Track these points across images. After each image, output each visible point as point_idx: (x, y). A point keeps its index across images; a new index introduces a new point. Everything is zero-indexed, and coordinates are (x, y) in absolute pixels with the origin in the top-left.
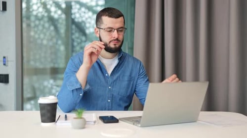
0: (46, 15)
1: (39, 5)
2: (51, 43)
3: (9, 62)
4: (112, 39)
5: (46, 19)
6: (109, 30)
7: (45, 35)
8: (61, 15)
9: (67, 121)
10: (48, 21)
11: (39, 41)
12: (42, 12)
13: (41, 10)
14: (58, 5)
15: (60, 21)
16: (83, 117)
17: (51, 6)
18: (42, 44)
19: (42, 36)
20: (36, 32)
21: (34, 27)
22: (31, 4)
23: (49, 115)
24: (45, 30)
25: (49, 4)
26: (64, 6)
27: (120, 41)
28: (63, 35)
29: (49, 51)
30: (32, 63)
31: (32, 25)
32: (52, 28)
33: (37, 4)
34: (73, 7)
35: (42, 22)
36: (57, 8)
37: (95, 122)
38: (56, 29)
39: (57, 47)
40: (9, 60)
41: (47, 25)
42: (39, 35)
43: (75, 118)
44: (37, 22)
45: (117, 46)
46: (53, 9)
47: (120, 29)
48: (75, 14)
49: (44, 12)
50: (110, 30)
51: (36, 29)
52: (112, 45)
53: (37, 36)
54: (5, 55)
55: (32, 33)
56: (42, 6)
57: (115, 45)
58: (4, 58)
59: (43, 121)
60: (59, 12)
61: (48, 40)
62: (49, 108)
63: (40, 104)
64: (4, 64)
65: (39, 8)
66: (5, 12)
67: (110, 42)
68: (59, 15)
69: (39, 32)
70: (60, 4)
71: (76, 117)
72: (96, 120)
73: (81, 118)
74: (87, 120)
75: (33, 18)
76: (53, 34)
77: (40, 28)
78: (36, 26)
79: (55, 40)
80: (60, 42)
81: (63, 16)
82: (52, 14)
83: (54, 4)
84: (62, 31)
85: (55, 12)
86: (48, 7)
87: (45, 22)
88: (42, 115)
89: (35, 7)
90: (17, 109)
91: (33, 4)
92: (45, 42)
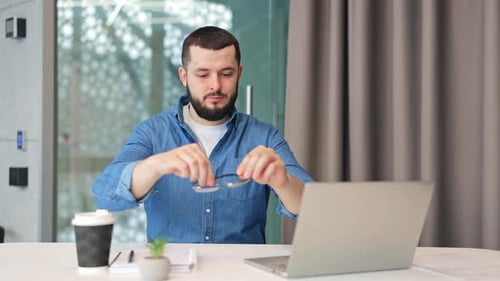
0: (113, 49)
1: (99, 29)
2: (122, 108)
3: (29, 143)
4: (209, 91)
5: (112, 59)
6: (202, 73)
7: (110, 90)
8: (144, 49)
9: (131, 264)
10: (117, 63)
11: (99, 103)
12: (104, 45)
13: (103, 39)
14: (137, 30)
15: (142, 63)
16: (165, 255)
17: (124, 31)
18: (104, 109)
19: (104, 93)
20: (93, 85)
21: (89, 75)
22: (83, 28)
23: (94, 250)
24: (110, 81)
25: (119, 28)
26: (148, 32)
27: (225, 96)
28: (147, 91)
29: (119, 124)
30: (83, 147)
31: (85, 69)
32: (125, 77)
33: (95, 27)
34: (169, 34)
35: (105, 65)
36: (136, 37)
37: (191, 267)
38: (134, 78)
39: (135, 114)
40: (29, 138)
41: (114, 71)
42: (98, 89)
43: (148, 258)
44: (95, 65)
45: (221, 106)
46: (128, 38)
47: (226, 72)
48: (171, 48)
49: (109, 44)
50: (205, 74)
51: (92, 78)
52: (209, 105)
53: (93, 93)
54: (22, 129)
55: (85, 88)
56: (107, 32)
57: (215, 103)
58: (20, 133)
59: (82, 264)
60: (140, 44)
61: (117, 101)
62: (94, 236)
63: (76, 227)
64: (20, 147)
65: (98, 35)
66: (23, 40)
67: (205, 98)
68: (141, 51)
69: (98, 84)
70: (142, 27)
71: (149, 255)
72: (195, 262)
73: (161, 257)
74: (173, 262)
75: (86, 57)
76: (127, 87)
77: (101, 75)
78: (93, 72)
79: (130, 101)
80: (140, 105)
81: (148, 53)
82: (126, 48)
83: (130, 29)
84: (146, 83)
85: (132, 44)
86: (118, 33)
87: (110, 65)
88: (81, 251)
89: (91, 35)
90: (43, 240)
91: (87, 29)
92: (111, 105)
